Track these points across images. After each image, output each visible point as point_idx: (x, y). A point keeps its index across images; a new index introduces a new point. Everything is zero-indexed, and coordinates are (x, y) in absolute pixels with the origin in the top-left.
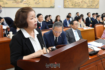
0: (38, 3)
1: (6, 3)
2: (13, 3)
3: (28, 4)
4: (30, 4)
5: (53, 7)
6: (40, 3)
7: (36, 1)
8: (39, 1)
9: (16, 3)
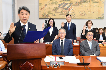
0: (83, 14)
1: (55, 15)
2: (60, 14)
3: (73, 15)
4: (75, 15)
5: (102, 19)
6: (86, 14)
7: (82, 13)
8: (86, 13)
9: (62, 15)
